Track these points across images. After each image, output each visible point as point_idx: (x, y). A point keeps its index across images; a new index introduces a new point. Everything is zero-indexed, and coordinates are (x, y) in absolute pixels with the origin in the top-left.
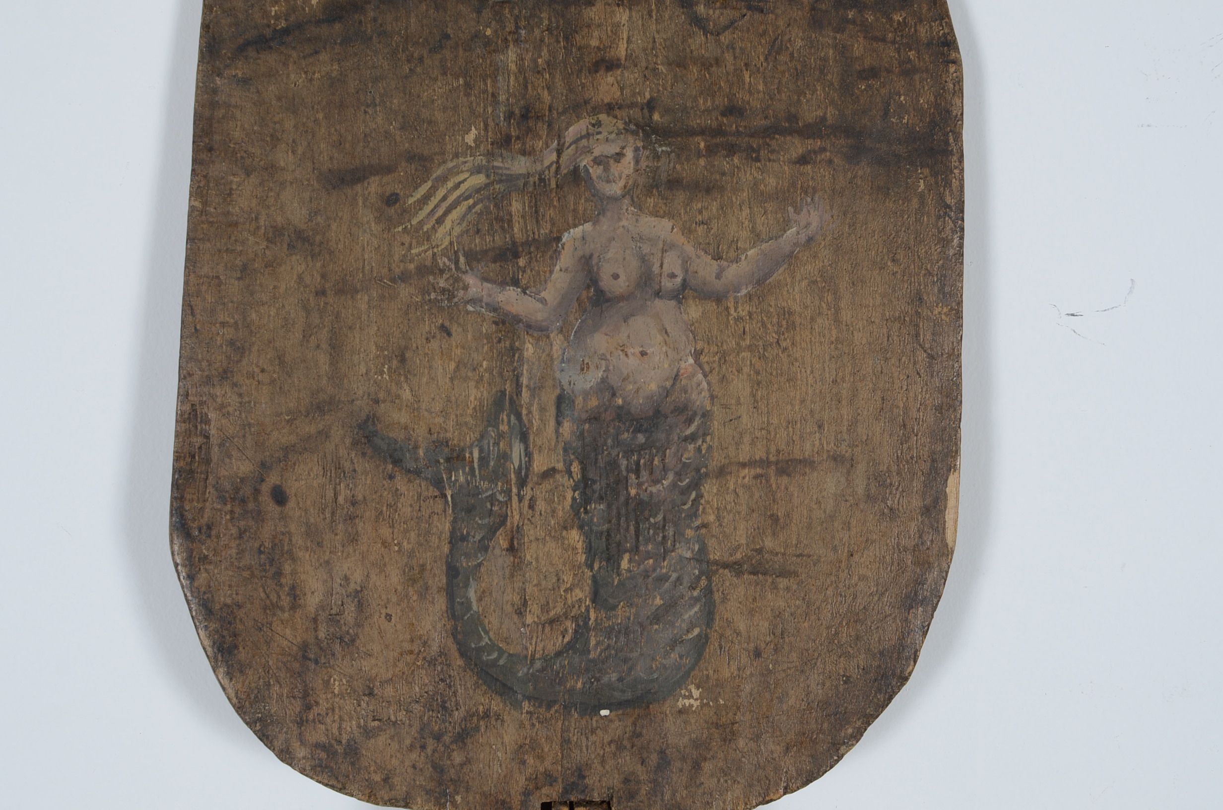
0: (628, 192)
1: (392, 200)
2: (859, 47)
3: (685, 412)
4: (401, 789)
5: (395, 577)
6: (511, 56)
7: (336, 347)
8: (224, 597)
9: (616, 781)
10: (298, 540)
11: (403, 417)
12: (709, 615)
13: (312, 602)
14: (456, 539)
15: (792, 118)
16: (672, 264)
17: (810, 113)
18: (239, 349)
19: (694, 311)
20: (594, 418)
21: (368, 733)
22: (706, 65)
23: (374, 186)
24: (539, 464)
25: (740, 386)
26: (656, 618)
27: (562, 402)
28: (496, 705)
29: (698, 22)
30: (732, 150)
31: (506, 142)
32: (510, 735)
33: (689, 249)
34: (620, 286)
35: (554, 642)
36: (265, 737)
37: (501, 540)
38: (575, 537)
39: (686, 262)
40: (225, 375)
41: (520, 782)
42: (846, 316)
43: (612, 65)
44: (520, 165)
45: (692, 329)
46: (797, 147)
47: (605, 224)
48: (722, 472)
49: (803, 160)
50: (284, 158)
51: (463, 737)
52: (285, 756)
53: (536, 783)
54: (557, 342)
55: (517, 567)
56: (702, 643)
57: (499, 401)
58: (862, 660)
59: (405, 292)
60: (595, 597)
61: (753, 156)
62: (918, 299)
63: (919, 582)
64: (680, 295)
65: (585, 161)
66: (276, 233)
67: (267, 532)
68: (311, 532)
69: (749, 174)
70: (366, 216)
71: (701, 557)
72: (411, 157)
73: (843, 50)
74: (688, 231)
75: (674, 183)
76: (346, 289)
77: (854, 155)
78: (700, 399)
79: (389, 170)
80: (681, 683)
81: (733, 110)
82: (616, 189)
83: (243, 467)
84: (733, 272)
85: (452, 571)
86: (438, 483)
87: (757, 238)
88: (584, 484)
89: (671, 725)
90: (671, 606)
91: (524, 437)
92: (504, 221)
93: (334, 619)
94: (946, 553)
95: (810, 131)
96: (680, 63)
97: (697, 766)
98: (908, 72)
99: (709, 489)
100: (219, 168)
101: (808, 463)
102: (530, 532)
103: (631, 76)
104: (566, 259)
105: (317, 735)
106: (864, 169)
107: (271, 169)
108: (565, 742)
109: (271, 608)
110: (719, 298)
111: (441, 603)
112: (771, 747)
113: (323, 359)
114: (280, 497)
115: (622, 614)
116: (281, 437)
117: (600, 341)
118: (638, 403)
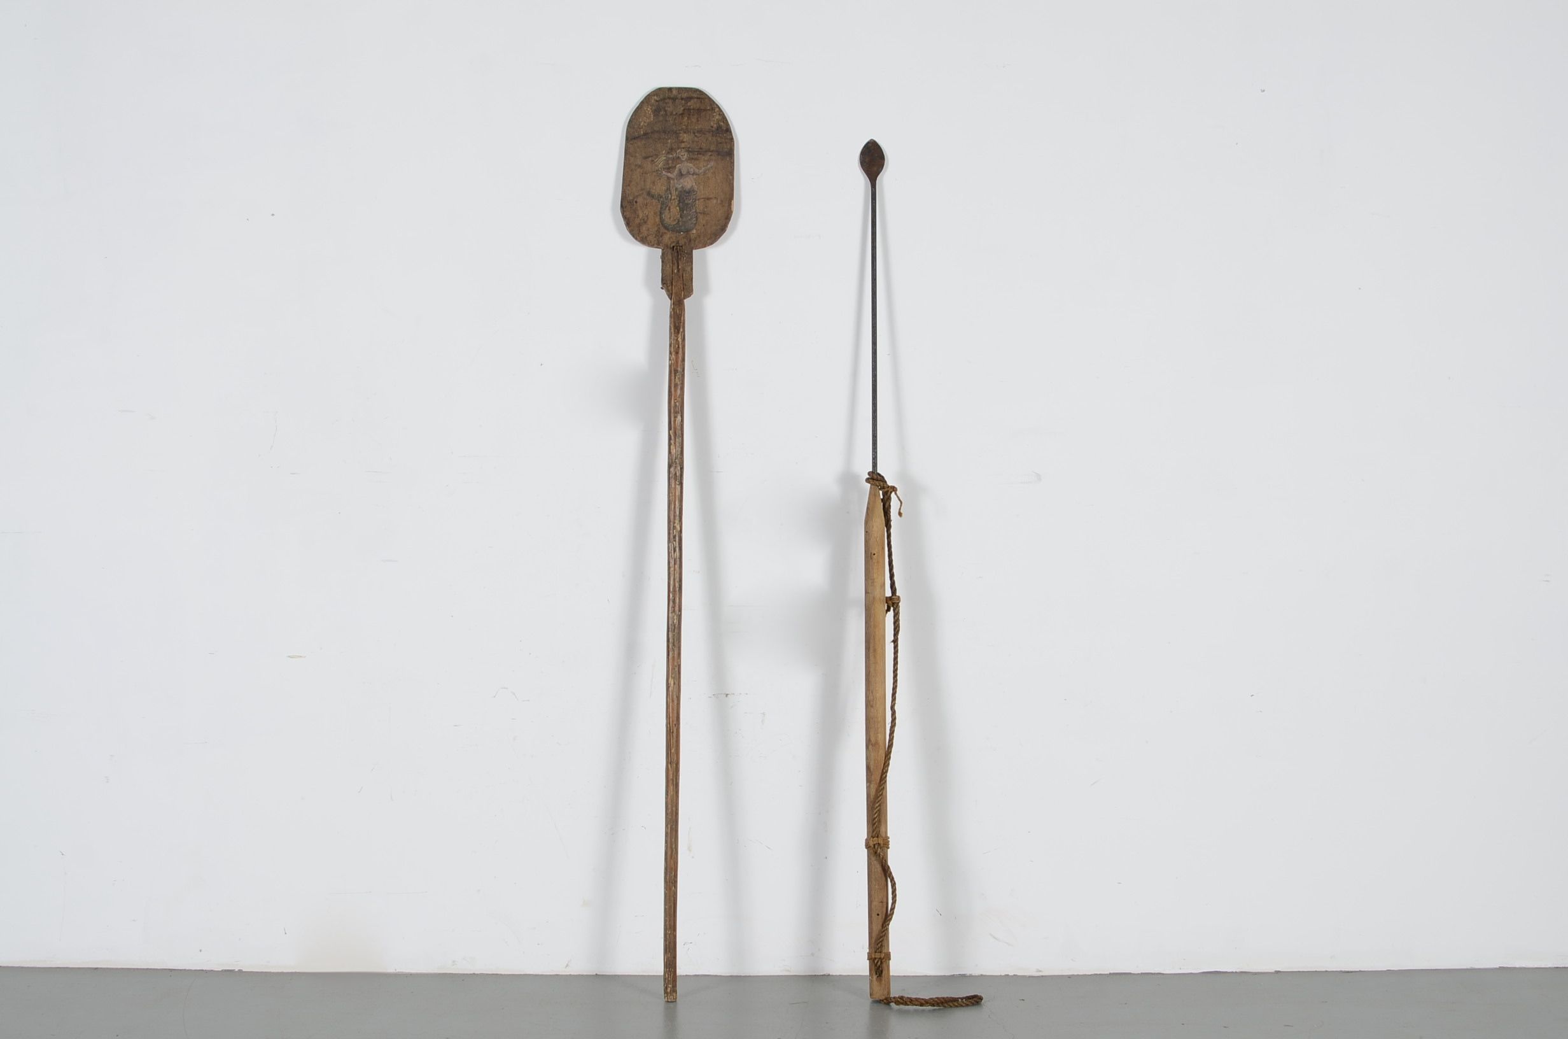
0: (686, 159)
1: (653, 161)
2: (719, 139)
3: (694, 191)
4: (653, 243)
5: (652, 213)
6: (669, 141)
7: (644, 181)
8: (628, 216)
9: (683, 243)
10: (639, 208)
11: (654, 191)
12: (697, 220)
13: (641, 217)
14: (661, 208)
15: (709, 149)
16: (692, 170)
17: (712, 149)
18: (630, 181)
19: (695, 177)
20: (681, 192)
21: (648, 235)
22: (697, 142)
23: (650, 159)
24: (673, 198)
25: (702, 187)
26: (690, 220)
27: (676, 189)
28: (666, 231)
29: (696, 136)
30: (700, 154)
31: (669, 153)
32: (668, 236)
33: (694, 168)
34: (684, 173)
35: (675, 223)
36: (633, 236)
37: (667, 208)
38: (678, 208)
39: (694, 170)
40: (629, 185)
41: (670, 243)
42: (717, 177)
43: (684, 142)
44: (671, 156)
45: (695, 179)
46: (710, 154)
47: (682, 164)
48: (699, 199)
49: (711, 155)
50: (637, 155)
51: (661, 236)
52: (636, 239)
53: (672, 243)
54: (676, 181)
55: (670, 212)
56: (695, 224)
57: (667, 189)
58: (719, 227)
59: (654, 174)
60: (681, 217)
61: (703, 155)
62: (727, 175)
63: (728, 216)
64: (693, 174)
65: (680, 156)
66: (636, 165)
67: (634, 208)
68: (640, 207)
69: (703, 157)
70: (649, 163)
71: (696, 212)
72: (656, 155)
73: (717, 140)
74: (694, 165)
75: (692, 159)
76: (646, 173)
77: (719, 154)
78: (696, 189)
79: (652, 156)
80: (693, 229)
81: (701, 148)
82: (684, 159)
83: (631, 198)
84: (700, 171)
85: (661, 213)
86: (659, 200)
87: (704, 166)
88: (679, 201)
89: (692, 235)
90: (691, 218)
91: (671, 194)
92: (668, 164)
93: (644, 220)
94: (732, 212)
95: (712, 151)
96: (693, 142)
97: (695, 241)
98: (726, 143)
99: (697, 201)
100: (628, 156)
101: (711, 198)
102: (672, 207)
103: (686, 144)
104: (677, 169)
105: (641, 236)
106: (720, 157)
107: (636, 156)
108: (676, 237)
109: (635, 218)
110: (698, 175)
111: (659, 217)
112: (706, 239)
113: (643, 183)
114: (636, 202)
115: (684, 219)
116: (636, 194)
117: (682, 181)
118: (687, 190)
